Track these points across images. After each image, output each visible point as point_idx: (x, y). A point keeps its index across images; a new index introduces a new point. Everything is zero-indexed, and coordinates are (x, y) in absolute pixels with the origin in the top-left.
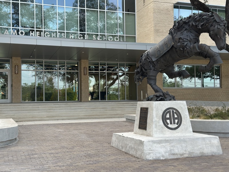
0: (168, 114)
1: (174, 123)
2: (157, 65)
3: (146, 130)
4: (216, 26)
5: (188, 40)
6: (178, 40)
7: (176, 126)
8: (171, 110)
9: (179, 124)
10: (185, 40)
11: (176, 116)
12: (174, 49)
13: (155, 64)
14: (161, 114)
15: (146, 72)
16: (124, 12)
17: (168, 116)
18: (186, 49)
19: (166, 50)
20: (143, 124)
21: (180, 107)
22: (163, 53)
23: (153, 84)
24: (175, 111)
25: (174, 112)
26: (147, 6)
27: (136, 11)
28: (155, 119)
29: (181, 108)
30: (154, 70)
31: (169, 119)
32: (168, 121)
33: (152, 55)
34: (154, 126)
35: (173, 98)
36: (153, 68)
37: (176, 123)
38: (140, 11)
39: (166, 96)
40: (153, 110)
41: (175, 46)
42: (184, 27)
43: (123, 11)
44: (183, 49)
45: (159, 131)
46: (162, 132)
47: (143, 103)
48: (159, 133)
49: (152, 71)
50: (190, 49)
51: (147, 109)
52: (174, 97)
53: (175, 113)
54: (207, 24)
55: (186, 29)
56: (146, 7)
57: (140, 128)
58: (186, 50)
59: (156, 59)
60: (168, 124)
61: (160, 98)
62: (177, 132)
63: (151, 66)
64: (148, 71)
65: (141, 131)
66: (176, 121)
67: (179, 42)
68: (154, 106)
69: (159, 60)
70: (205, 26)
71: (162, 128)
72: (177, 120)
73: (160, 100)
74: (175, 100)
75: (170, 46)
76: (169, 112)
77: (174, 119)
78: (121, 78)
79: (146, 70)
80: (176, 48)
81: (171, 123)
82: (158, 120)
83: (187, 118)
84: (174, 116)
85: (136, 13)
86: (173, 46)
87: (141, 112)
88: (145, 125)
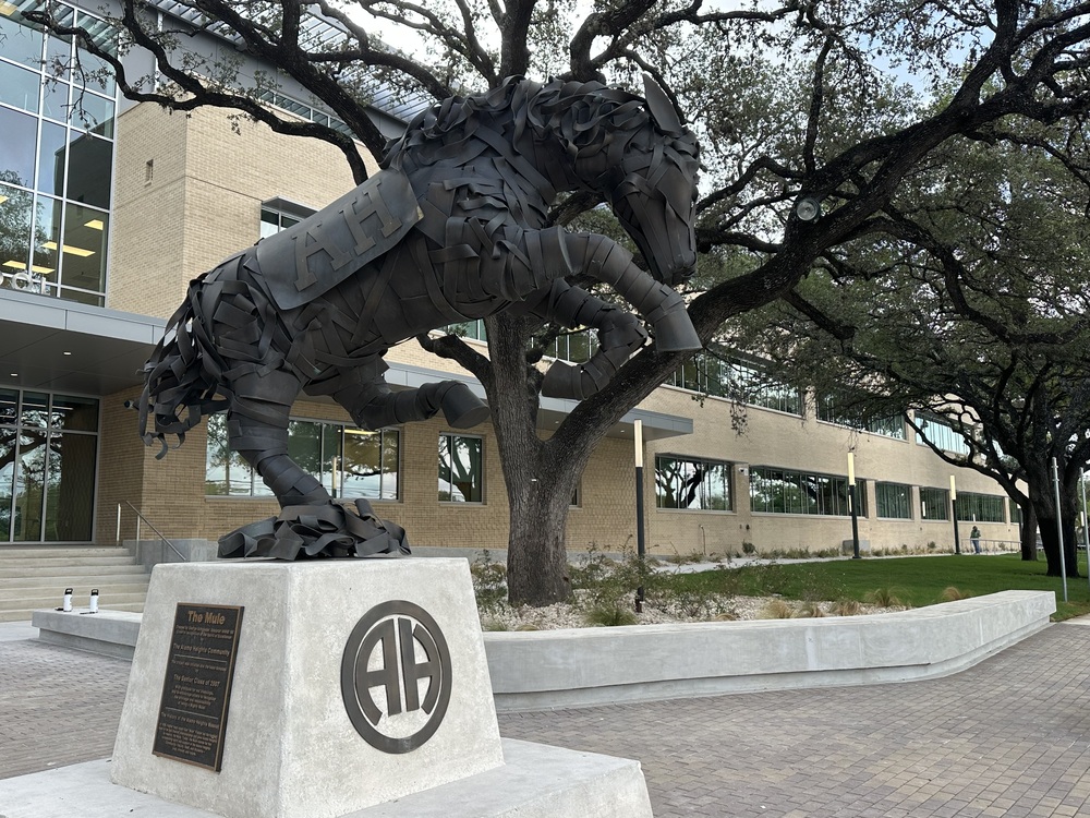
0: (380, 643)
1: (413, 705)
2: (302, 339)
3: (219, 770)
4: (658, 154)
5: (506, 203)
6: (449, 200)
7: (421, 718)
8: (395, 618)
9: (438, 703)
10: (490, 201)
11: (420, 657)
12: (421, 250)
13: (293, 333)
14: (338, 650)
15: (229, 374)
16: (64, 199)
17: (376, 663)
18: (496, 251)
19: (367, 248)
20: (195, 727)
21: (443, 594)
22: (346, 266)
23: (267, 454)
24: (414, 623)
25: (413, 627)
26: (160, 191)
27: (112, 206)
28: (298, 690)
29: (449, 599)
30: (281, 368)
31: (386, 677)
32: (379, 695)
33: (278, 278)
34: (289, 742)
35: (396, 543)
36: (272, 356)
37: (421, 702)
38: (131, 205)
39: (362, 529)
40: (282, 624)
41: (427, 231)
42: (473, 137)
43: (59, 192)
44: (481, 248)
45: (320, 774)
46: (341, 778)
47: (195, 573)
48: (319, 792)
49: (264, 370)
50: (522, 256)
51: (231, 617)
52: (403, 532)
53: (418, 634)
54: (608, 137)
55: (490, 150)
56: (154, 194)
57: (162, 747)
58: (497, 259)
59: (299, 302)
60: (376, 715)
61: (327, 539)
62: (424, 765)
63: (265, 343)
64: (244, 367)
65: (176, 773)
66: (423, 686)
67: (457, 208)
68: (294, 595)
69: (318, 306)
70: (594, 143)
71: (341, 747)
72: (428, 679)
73: (320, 557)
74: (407, 552)
75: (393, 232)
76: (384, 633)
77: (414, 673)
78: (28, 458)
79: (224, 362)
80: (433, 246)
81: (394, 709)
82: (314, 695)
83: (473, 659)
84: (408, 654)
85: (112, 212)
86: (414, 233)
87: (177, 638)
88: (215, 732)
